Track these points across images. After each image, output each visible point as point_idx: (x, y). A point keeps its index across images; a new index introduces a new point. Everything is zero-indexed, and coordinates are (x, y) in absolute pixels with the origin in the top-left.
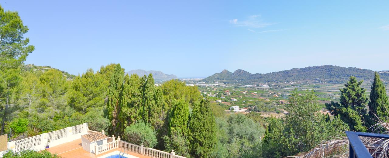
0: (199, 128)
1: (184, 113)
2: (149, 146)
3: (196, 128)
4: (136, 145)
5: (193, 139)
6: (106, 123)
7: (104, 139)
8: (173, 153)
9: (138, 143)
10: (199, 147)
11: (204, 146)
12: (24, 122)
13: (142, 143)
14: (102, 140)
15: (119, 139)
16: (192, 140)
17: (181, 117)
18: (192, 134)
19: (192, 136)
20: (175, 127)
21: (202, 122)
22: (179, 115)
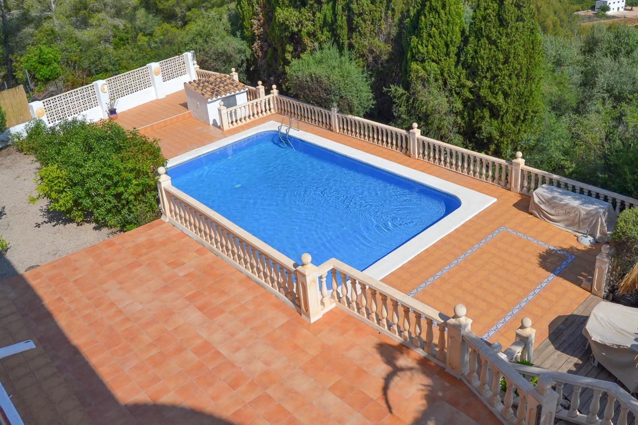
0: (490, 68)
1: (448, 23)
2: (351, 112)
3: (483, 68)
4: (319, 109)
5: (471, 97)
6: (240, 51)
7: (238, 92)
8: (417, 132)
9: (325, 104)
10: (487, 119)
11: (502, 119)
12: (51, 55)
13: (335, 104)
14: (233, 93)
15: (275, 91)
16: (468, 100)
17: (440, 33)
18: (469, 83)
19: (470, 89)
20: (423, 61)
21: (503, 51)
22: (434, 29)
